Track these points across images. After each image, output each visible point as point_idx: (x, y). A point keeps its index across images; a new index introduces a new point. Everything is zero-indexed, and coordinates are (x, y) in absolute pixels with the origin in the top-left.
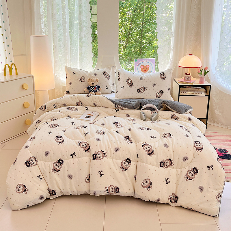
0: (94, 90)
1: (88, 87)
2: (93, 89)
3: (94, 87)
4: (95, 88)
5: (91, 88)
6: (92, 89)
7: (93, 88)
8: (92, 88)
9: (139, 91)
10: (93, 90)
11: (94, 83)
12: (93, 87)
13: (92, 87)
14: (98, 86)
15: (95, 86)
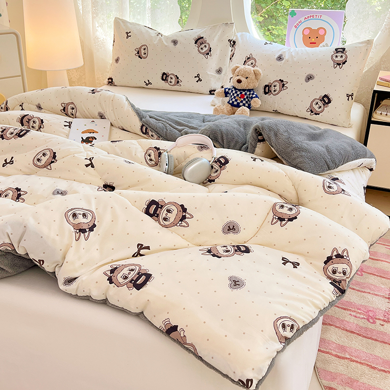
0: (236, 100)
4: (242, 96)
5: (232, 91)
6: (234, 94)
8: (234, 92)
10: (234, 100)
11: (243, 79)
13: (235, 89)
14: (253, 94)
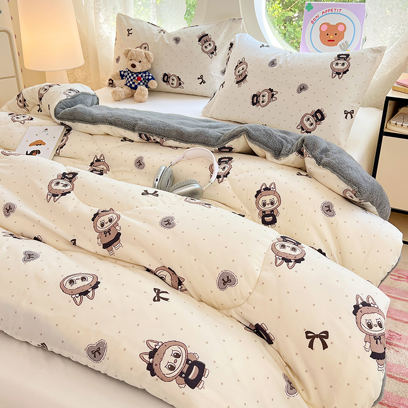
1: (124, 72)
2: (132, 80)
3: (137, 76)
5: (128, 74)
6: (130, 77)
7: (134, 78)
9: (256, 100)
10: (131, 83)
11: (136, 63)
12: (135, 75)
14: (149, 76)
15: (140, 73)
